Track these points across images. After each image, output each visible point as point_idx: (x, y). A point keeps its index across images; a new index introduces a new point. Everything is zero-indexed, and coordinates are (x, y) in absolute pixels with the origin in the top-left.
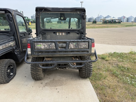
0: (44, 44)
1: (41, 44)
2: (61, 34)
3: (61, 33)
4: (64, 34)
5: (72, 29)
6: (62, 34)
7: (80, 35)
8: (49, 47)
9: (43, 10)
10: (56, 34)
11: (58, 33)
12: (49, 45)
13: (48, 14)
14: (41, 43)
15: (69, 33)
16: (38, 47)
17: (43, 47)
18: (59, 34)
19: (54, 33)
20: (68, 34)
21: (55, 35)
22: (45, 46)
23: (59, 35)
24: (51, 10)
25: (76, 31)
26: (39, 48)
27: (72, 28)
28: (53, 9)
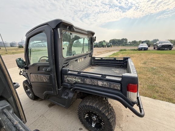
3: (81, 59)
7: (91, 57)
9: (68, 27)
20: (85, 59)
23: (80, 62)
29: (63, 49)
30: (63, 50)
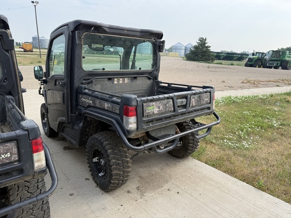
0: (158, 103)
1: (153, 105)
2: (121, 82)
3: (121, 79)
4: (126, 80)
5: (142, 69)
6: (124, 81)
7: (151, 81)
8: (166, 109)
9: (92, 29)
10: (113, 83)
11: (116, 79)
12: (165, 105)
13: (100, 37)
14: (154, 103)
15: (135, 78)
16: (150, 111)
17: (156, 111)
18: (118, 81)
19: (110, 79)
20: (134, 81)
21: (111, 83)
22: (159, 108)
23: (118, 84)
24: (107, 29)
25: (146, 74)
26: (151, 113)
27: (140, 69)
28: (111, 28)
29: (84, 57)
30: (83, 60)
